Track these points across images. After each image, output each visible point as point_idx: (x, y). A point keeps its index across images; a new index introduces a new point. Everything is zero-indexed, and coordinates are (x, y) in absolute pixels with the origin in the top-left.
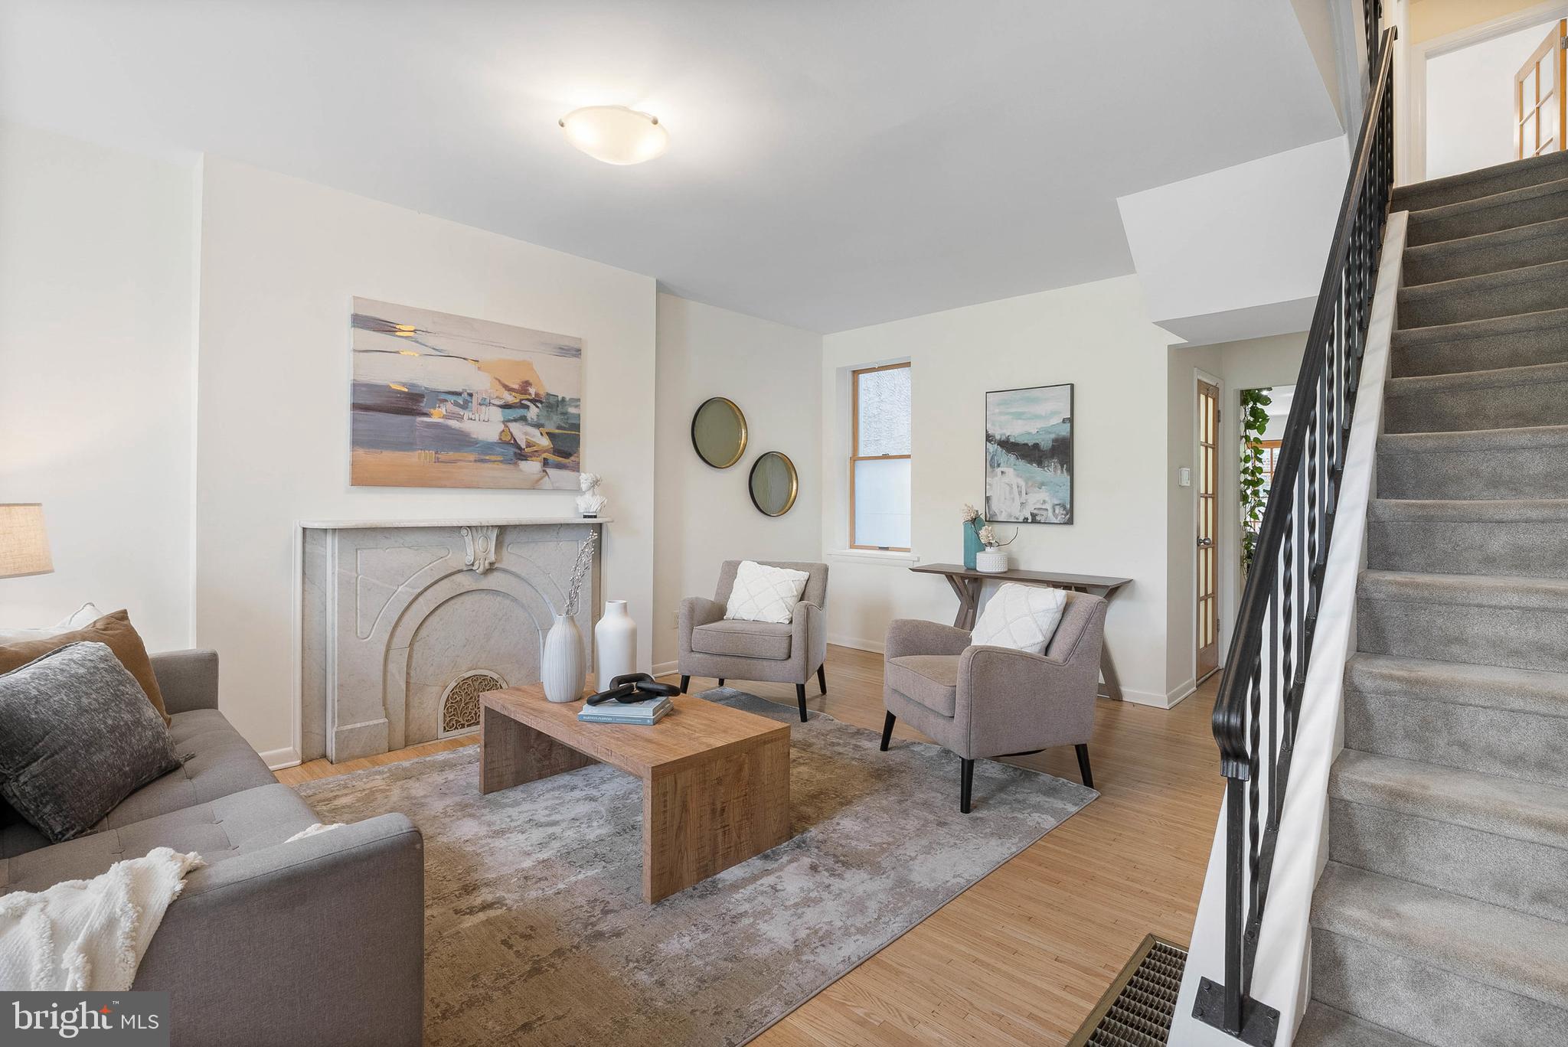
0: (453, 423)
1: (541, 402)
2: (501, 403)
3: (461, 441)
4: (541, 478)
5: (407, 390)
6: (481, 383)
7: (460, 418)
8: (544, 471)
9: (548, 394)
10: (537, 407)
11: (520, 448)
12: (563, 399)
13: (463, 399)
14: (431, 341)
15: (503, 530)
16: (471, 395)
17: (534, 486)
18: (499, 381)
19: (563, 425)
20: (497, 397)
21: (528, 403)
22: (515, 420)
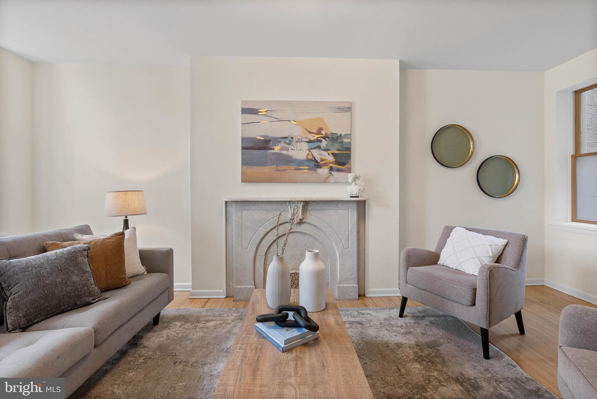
0: (284, 152)
1: (328, 138)
2: (307, 140)
3: (288, 160)
4: (329, 177)
5: (263, 139)
6: (297, 132)
7: (287, 149)
8: (330, 173)
9: (332, 133)
10: (326, 140)
11: (317, 162)
12: (341, 135)
13: (288, 140)
14: (274, 115)
15: (306, 204)
16: (292, 138)
17: (325, 181)
18: (306, 129)
19: (341, 149)
20: (305, 138)
21: (321, 139)
22: (315, 148)
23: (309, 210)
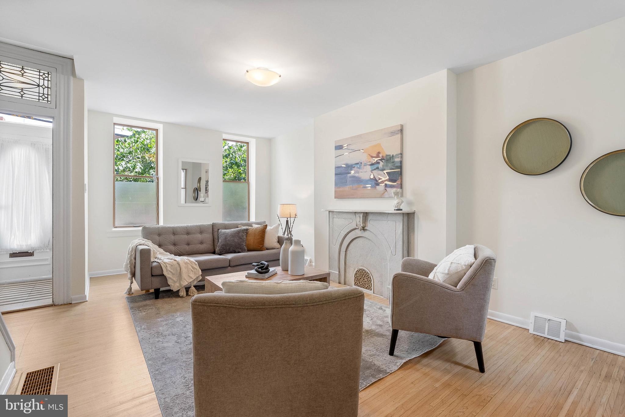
0: (357, 175)
1: (384, 159)
2: (370, 163)
3: (357, 180)
4: (384, 193)
5: (345, 166)
6: (362, 157)
7: (358, 173)
8: (385, 189)
9: (387, 155)
10: (383, 162)
11: (377, 181)
12: (393, 155)
13: (359, 164)
14: (351, 147)
15: (366, 215)
16: (361, 163)
17: (381, 196)
18: (370, 155)
19: (393, 167)
20: (369, 162)
21: (379, 161)
22: (375, 169)
23: (369, 220)
